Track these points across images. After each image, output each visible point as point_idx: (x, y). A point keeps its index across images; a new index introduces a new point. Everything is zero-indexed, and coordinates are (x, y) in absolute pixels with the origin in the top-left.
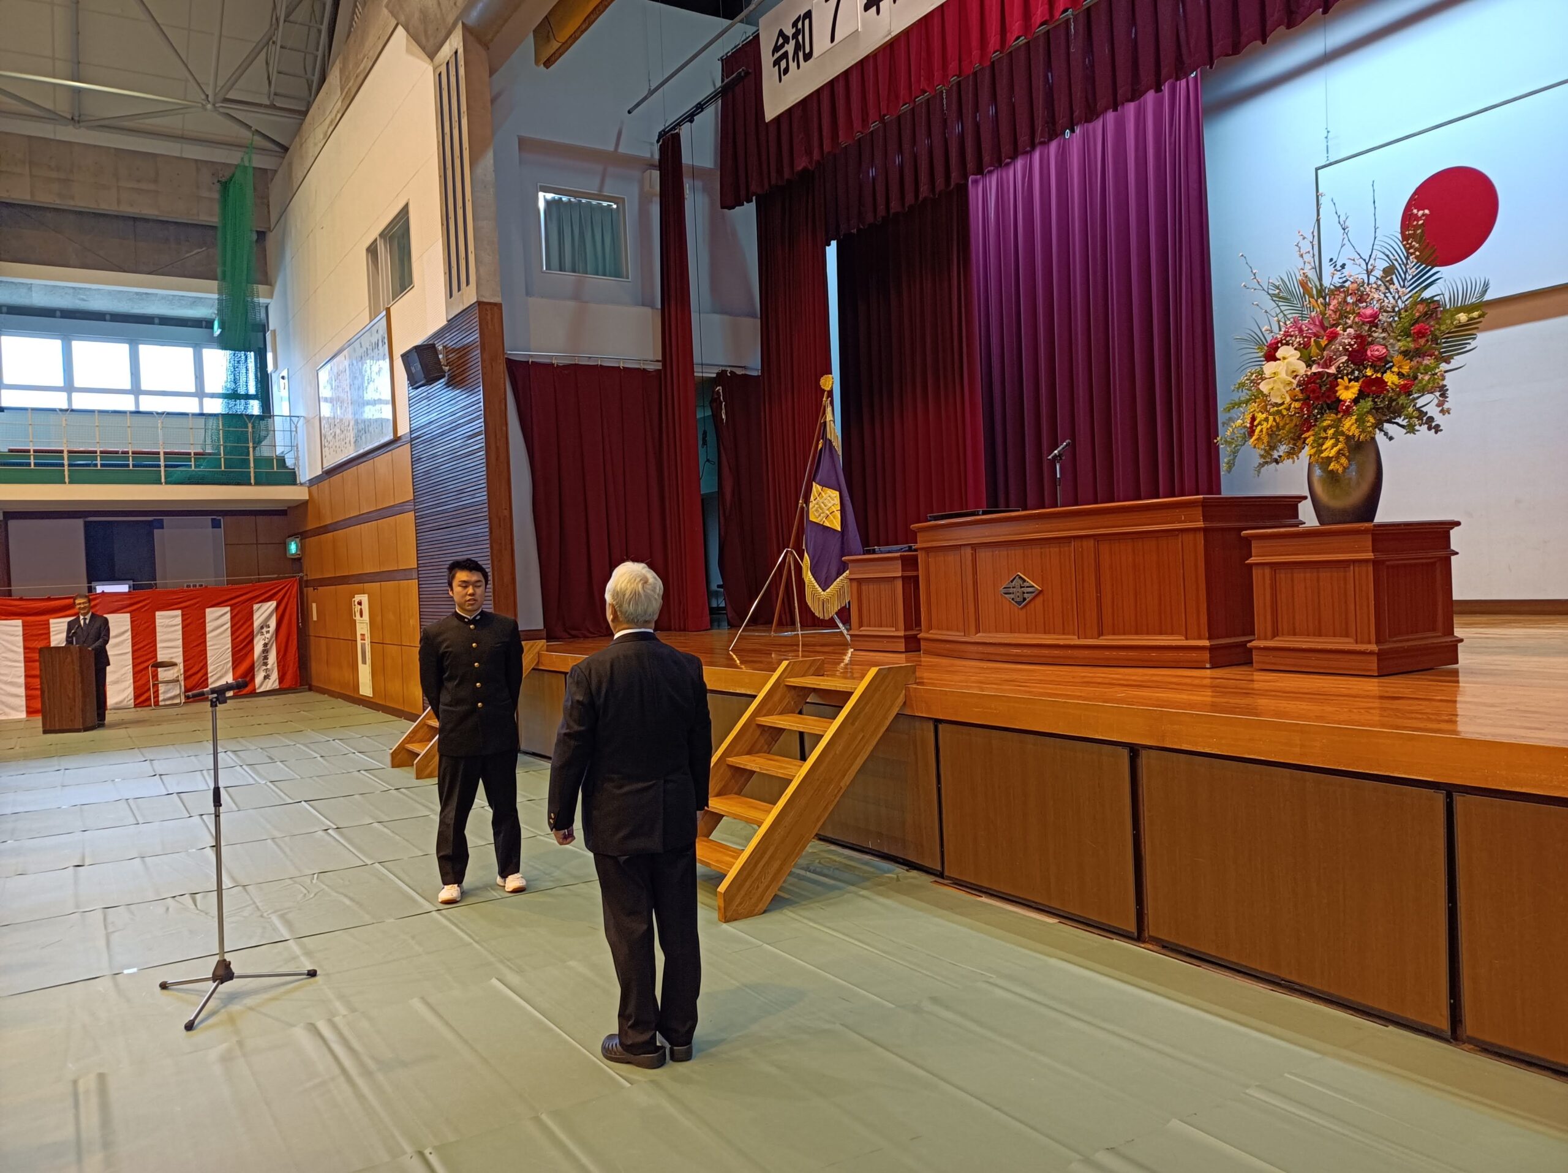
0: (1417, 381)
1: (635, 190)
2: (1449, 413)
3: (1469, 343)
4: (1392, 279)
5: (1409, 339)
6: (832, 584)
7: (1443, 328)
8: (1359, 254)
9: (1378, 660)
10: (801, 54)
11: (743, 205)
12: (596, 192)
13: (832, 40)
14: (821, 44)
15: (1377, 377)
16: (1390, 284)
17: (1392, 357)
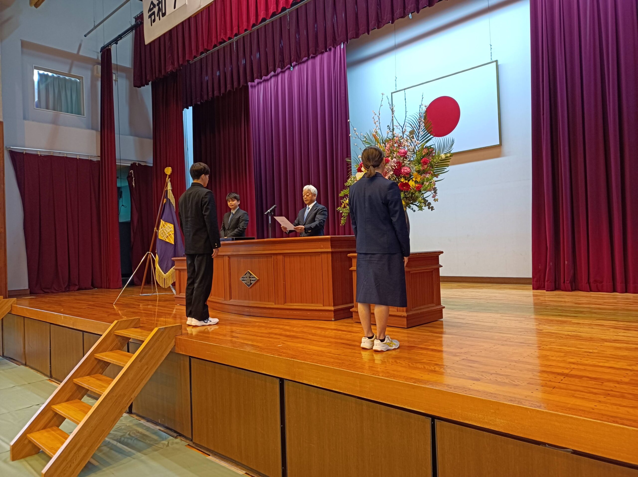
0: (423, 185)
1: (89, 73)
2: (437, 201)
3: (446, 168)
4: (413, 136)
5: (420, 165)
6: (169, 270)
7: (435, 160)
8: (399, 124)
9: (407, 320)
10: (161, 13)
11: (145, 86)
12: (67, 73)
13: (175, 8)
14: (170, 9)
15: (406, 182)
16: (412, 139)
17: (413, 173)
